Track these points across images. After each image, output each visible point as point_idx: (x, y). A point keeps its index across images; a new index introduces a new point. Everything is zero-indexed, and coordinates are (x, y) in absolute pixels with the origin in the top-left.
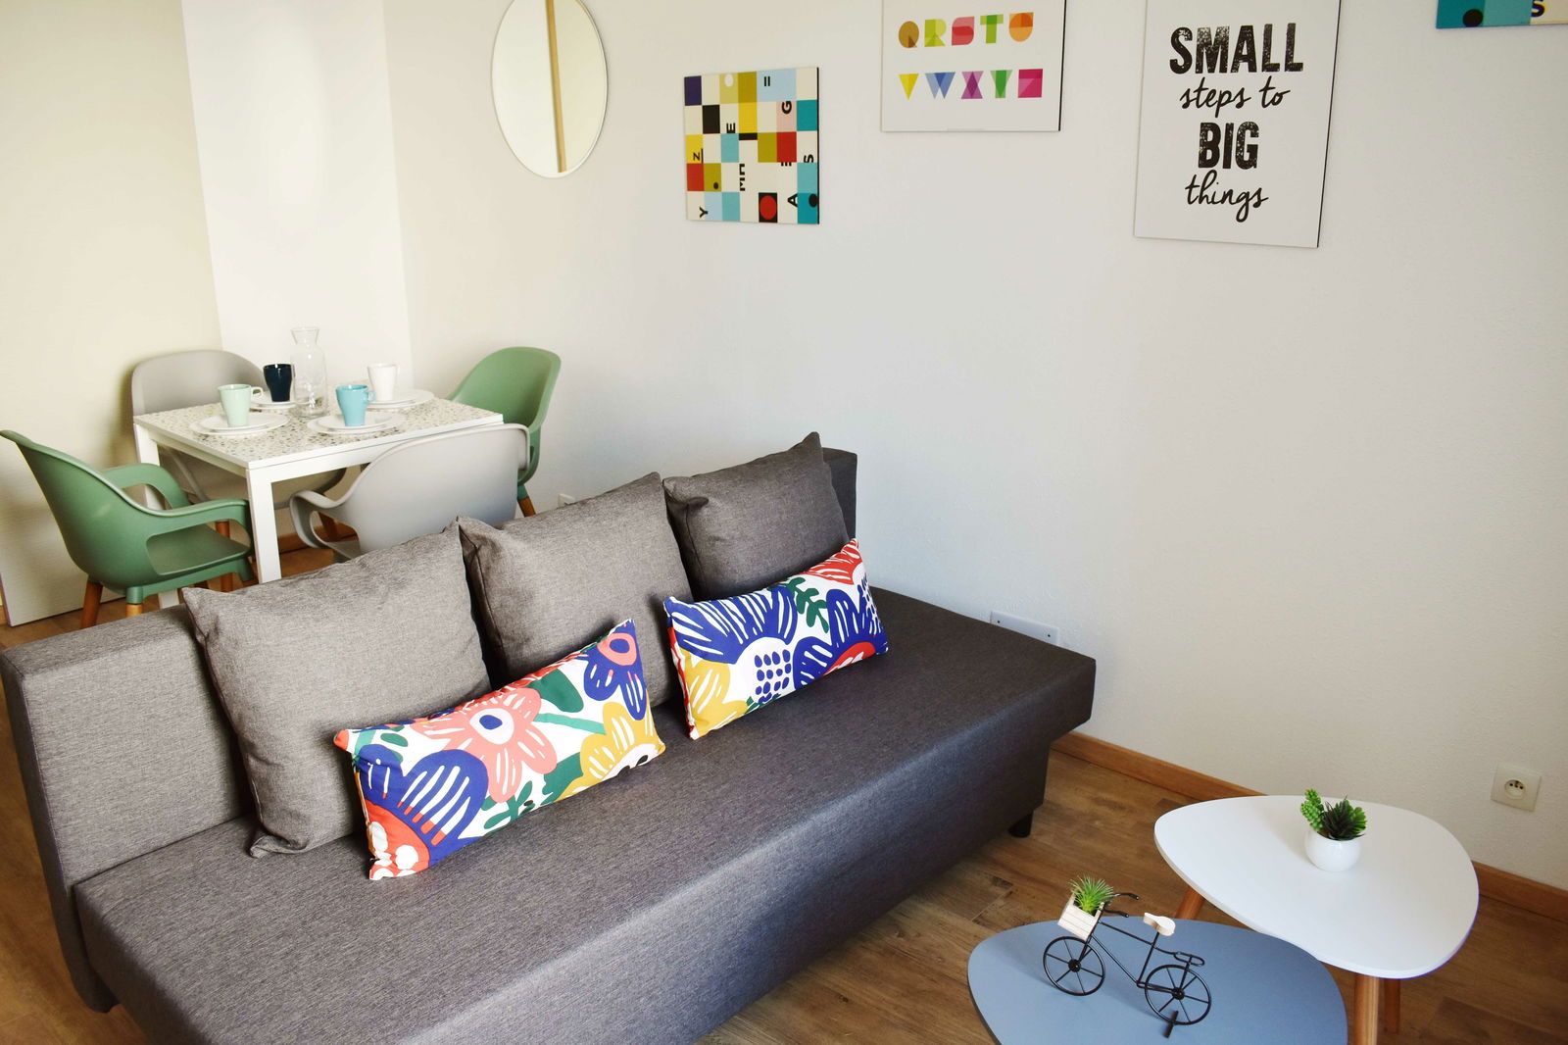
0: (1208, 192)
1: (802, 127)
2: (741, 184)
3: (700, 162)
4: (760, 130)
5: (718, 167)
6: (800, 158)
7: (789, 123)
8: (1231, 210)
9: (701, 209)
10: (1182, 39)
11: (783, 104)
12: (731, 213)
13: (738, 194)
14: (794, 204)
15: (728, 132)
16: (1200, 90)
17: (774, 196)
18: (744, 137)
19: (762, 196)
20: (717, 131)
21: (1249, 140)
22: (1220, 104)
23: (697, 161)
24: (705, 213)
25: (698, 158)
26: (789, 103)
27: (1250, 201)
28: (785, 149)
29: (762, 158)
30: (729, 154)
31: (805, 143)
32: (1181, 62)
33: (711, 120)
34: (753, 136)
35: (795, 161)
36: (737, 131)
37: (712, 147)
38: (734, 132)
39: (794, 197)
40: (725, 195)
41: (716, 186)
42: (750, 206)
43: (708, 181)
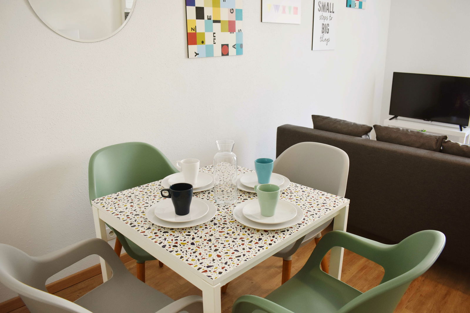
0: (323, 39)
1: (237, 19)
2: (214, 41)
3: (195, 32)
4: (221, 19)
5: (203, 34)
6: (237, 31)
7: (233, 17)
8: (325, 42)
9: (195, 53)
10: (320, 3)
11: (231, 9)
12: (210, 53)
13: (212, 46)
14: (235, 48)
15: (208, 19)
16: (322, 16)
17: (227, 45)
18: (215, 21)
19: (223, 45)
20: (203, 18)
21: (328, 28)
22: (325, 19)
23: (193, 31)
24: (197, 54)
25: (194, 30)
26: (232, 9)
27: (328, 40)
28: (231, 27)
29: (222, 31)
30: (208, 29)
31: (239, 25)
32: (320, 9)
33: (200, 13)
34: (218, 22)
35: (235, 31)
36: (212, 19)
37: (200, 25)
38: (210, 19)
39: (235, 45)
40: (207, 46)
41: (203, 42)
42: (218, 50)
43: (199, 40)
